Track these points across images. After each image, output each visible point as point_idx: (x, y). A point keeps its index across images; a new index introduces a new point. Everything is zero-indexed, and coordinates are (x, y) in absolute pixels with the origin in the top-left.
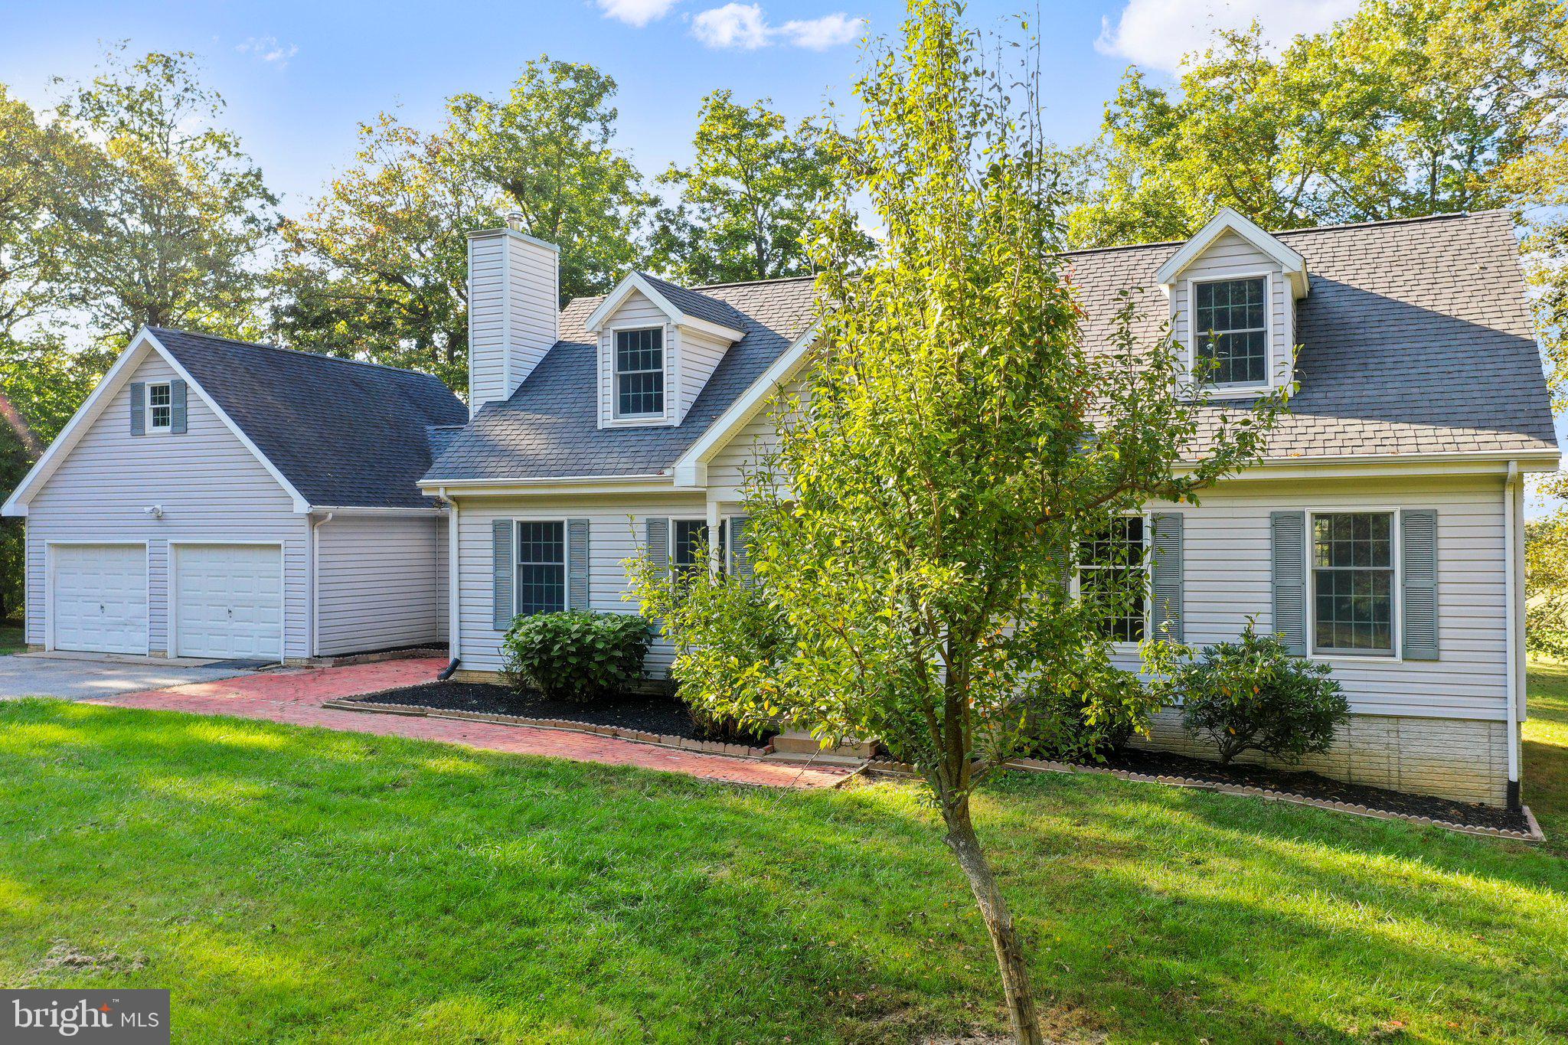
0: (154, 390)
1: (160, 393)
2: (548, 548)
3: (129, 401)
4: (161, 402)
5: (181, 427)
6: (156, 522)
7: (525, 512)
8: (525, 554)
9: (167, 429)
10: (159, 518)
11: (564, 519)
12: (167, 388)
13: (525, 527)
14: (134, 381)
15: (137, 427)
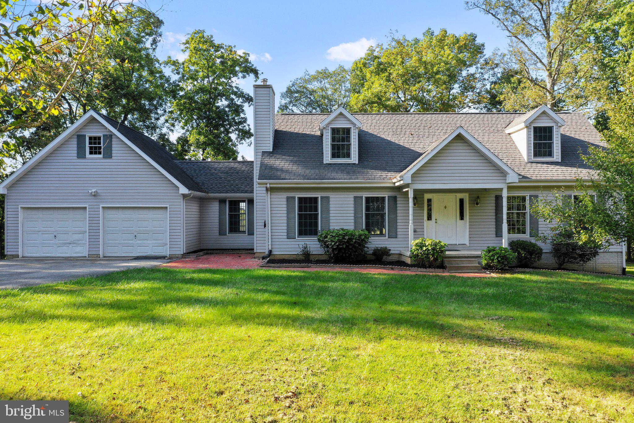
0: (90, 138)
1: (95, 140)
2: (311, 207)
3: (76, 143)
4: (95, 143)
5: (108, 155)
6: (93, 197)
7: (301, 194)
8: (300, 209)
9: (101, 156)
10: (94, 196)
11: (319, 196)
12: (99, 138)
13: (300, 199)
14: (79, 134)
15: (81, 155)
